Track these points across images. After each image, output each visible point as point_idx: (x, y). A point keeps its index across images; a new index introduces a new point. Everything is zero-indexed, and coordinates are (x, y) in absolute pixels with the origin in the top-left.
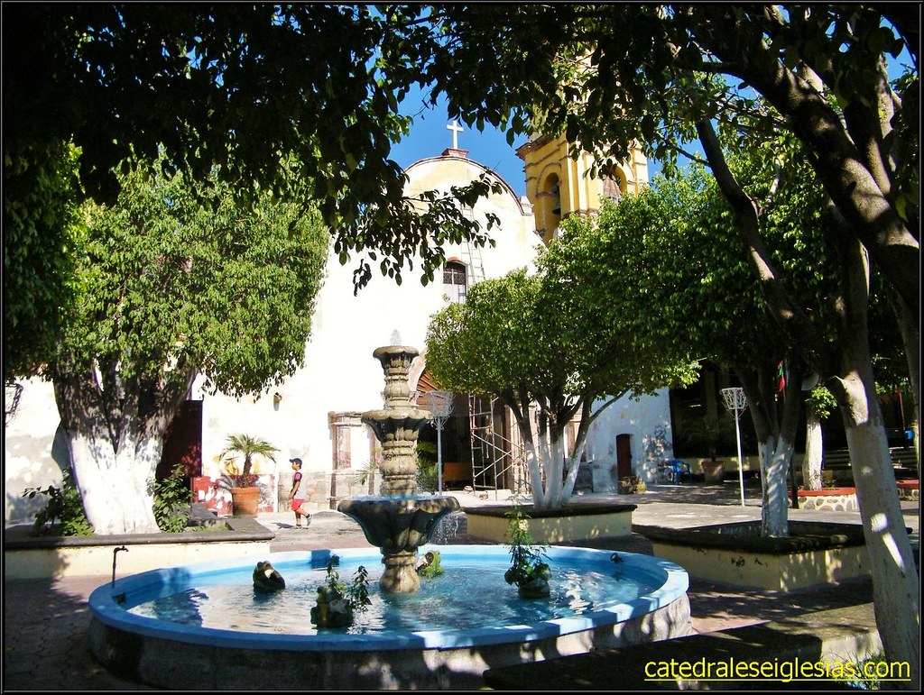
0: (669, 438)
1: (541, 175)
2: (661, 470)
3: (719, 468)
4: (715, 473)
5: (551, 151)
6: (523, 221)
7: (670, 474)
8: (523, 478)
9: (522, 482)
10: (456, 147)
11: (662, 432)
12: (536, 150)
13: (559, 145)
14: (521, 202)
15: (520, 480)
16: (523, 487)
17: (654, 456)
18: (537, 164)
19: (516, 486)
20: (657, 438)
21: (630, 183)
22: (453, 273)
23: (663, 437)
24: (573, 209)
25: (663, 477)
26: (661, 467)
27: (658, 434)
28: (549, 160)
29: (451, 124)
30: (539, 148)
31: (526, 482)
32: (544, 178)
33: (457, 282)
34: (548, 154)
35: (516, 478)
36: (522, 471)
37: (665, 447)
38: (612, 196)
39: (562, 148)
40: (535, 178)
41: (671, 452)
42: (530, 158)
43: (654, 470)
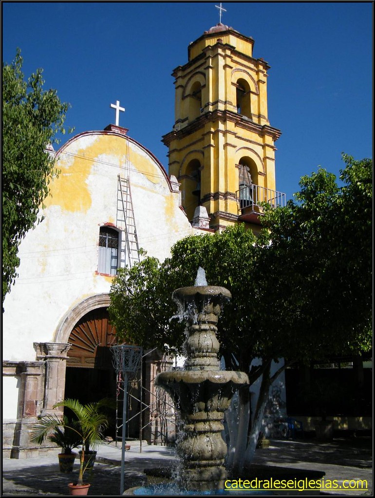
0: (284, 398)
1: (184, 160)
2: (276, 426)
3: (329, 427)
4: (326, 431)
5: (194, 140)
6: (172, 196)
7: (284, 430)
8: (159, 429)
9: (159, 434)
10: (117, 124)
11: (278, 391)
12: (181, 138)
13: (204, 135)
14: (171, 180)
15: (156, 431)
16: (159, 439)
17: (271, 413)
18: (181, 150)
19: (153, 437)
20: (274, 397)
21: (261, 174)
22: (108, 237)
23: (279, 396)
24: (212, 191)
25: (278, 433)
26: (277, 422)
27: (274, 393)
28: (192, 148)
29: (115, 104)
30: (184, 137)
31: (161, 434)
32: (187, 162)
33: (111, 246)
34: (191, 142)
35: (153, 429)
36: (159, 422)
37: (280, 405)
38: (245, 183)
39: (206, 138)
40: (178, 162)
41: (285, 410)
42: (174, 144)
43: (270, 426)
